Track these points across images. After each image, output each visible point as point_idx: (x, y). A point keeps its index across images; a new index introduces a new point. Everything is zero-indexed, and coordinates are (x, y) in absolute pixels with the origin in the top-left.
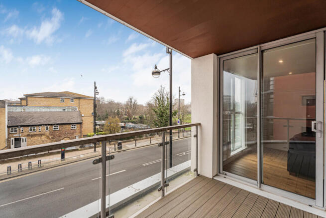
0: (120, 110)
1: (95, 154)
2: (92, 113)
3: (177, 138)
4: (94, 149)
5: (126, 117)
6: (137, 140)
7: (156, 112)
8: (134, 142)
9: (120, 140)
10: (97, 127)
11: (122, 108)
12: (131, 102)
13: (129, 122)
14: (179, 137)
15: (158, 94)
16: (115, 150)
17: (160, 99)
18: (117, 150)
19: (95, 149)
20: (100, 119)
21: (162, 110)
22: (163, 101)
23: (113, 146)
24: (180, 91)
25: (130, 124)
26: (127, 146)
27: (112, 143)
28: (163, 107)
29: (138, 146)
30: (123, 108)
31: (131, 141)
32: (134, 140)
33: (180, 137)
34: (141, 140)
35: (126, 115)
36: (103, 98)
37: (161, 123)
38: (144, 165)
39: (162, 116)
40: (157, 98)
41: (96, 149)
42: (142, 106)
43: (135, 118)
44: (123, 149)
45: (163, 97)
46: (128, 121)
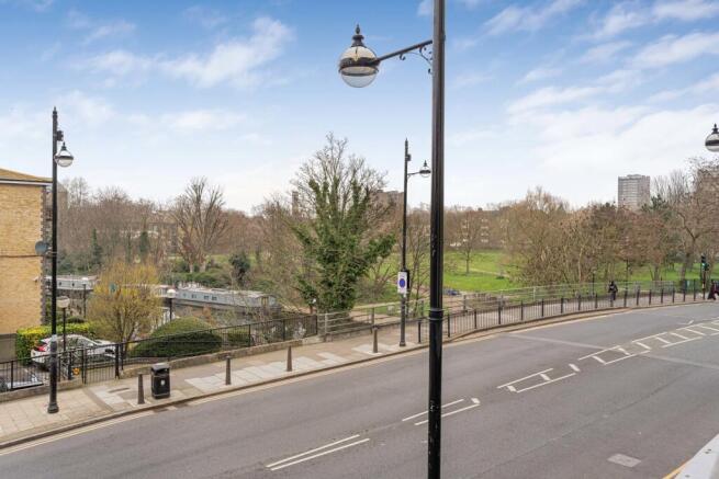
0: (153, 233)
1: (53, 418)
2: (39, 244)
3: (396, 348)
4: (47, 399)
5: (179, 259)
6: (234, 356)
7: (307, 242)
8: (224, 364)
9: (162, 357)
10: (62, 303)
11: (160, 224)
12: (199, 198)
13: (189, 280)
14: (402, 344)
15: (318, 170)
16: (141, 401)
17: (326, 188)
18: (149, 402)
19: (53, 398)
20: (69, 269)
21: (333, 232)
22: (334, 198)
23: (133, 384)
24: (408, 158)
25: (194, 288)
26: (191, 381)
27: (128, 369)
28: (336, 221)
29: (236, 381)
30: (165, 225)
31: (207, 362)
32: (220, 358)
33: (410, 345)
34: (246, 355)
35: (175, 251)
36: (81, 185)
37: (330, 285)
38: (274, 466)
39: (330, 259)
40: (312, 184)
41: (60, 396)
42: (239, 217)
43: (211, 265)
44: (176, 395)
45: (336, 183)
46: (184, 275)
